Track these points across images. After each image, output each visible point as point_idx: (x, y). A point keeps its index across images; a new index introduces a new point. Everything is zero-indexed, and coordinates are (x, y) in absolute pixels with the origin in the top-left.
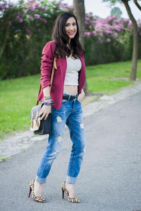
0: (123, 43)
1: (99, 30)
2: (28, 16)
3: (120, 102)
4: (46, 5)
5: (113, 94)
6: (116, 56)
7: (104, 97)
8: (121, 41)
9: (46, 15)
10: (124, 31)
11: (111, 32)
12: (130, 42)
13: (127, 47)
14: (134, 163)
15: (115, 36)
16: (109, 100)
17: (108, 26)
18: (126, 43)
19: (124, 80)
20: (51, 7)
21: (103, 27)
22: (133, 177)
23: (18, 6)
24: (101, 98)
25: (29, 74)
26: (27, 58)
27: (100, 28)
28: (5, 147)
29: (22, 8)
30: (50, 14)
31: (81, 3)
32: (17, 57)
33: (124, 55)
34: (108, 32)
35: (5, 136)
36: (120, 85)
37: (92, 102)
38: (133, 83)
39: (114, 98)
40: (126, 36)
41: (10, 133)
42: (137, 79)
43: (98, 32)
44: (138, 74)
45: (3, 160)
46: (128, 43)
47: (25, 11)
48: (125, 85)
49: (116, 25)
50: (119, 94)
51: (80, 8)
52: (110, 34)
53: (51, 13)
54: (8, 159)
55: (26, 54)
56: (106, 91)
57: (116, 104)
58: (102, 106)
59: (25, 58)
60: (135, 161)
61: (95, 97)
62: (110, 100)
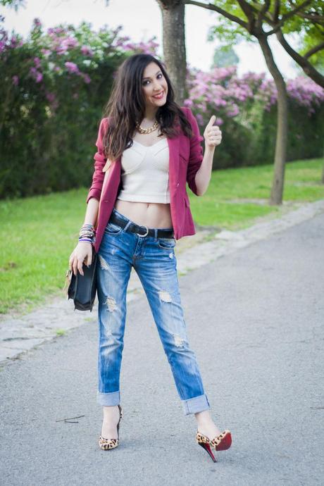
0: (249, 127)
1: (199, 98)
2: (51, 65)
3: (258, 243)
4: (87, 42)
5: (239, 229)
6: (233, 155)
7: (224, 234)
8: (244, 123)
9: (87, 62)
10: (252, 100)
11: (224, 103)
12: (262, 124)
13: (257, 134)
14: (302, 342)
15: (233, 111)
16: (233, 238)
17: (217, 89)
18: (254, 126)
19: (256, 204)
20: (99, 47)
21: (207, 90)
22: (303, 363)
23: (32, 42)
24: (218, 236)
25: (49, 189)
26: (47, 156)
27: (202, 92)
28: (54, 316)
29: (40, 48)
30: (97, 61)
31: (179, 41)
32: (25, 152)
33: (249, 153)
34: (217, 101)
35: (46, 298)
36: (251, 214)
37: (200, 242)
38: (277, 210)
39: (244, 235)
40: (256, 111)
41: (54, 293)
42: (284, 202)
43: (195, 102)
44: (286, 192)
45: (58, 334)
46: (260, 127)
47: (47, 55)
48: (262, 212)
49: (235, 88)
50: (252, 228)
51: (175, 50)
52: (221, 107)
53: (98, 59)
54: (67, 332)
55: (44, 145)
56: (225, 224)
57: (249, 246)
58: (222, 250)
59: (41, 155)
60: (303, 340)
61: (206, 233)
62: (237, 240)
